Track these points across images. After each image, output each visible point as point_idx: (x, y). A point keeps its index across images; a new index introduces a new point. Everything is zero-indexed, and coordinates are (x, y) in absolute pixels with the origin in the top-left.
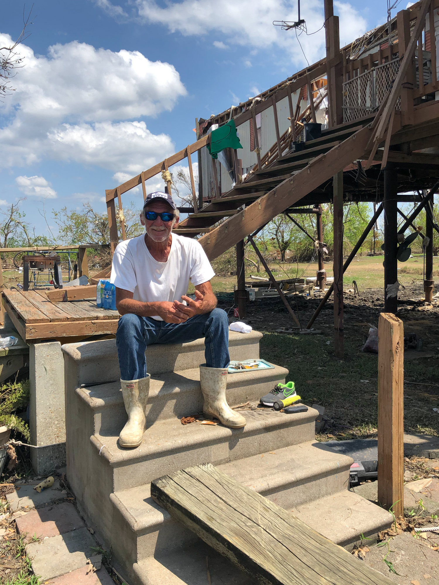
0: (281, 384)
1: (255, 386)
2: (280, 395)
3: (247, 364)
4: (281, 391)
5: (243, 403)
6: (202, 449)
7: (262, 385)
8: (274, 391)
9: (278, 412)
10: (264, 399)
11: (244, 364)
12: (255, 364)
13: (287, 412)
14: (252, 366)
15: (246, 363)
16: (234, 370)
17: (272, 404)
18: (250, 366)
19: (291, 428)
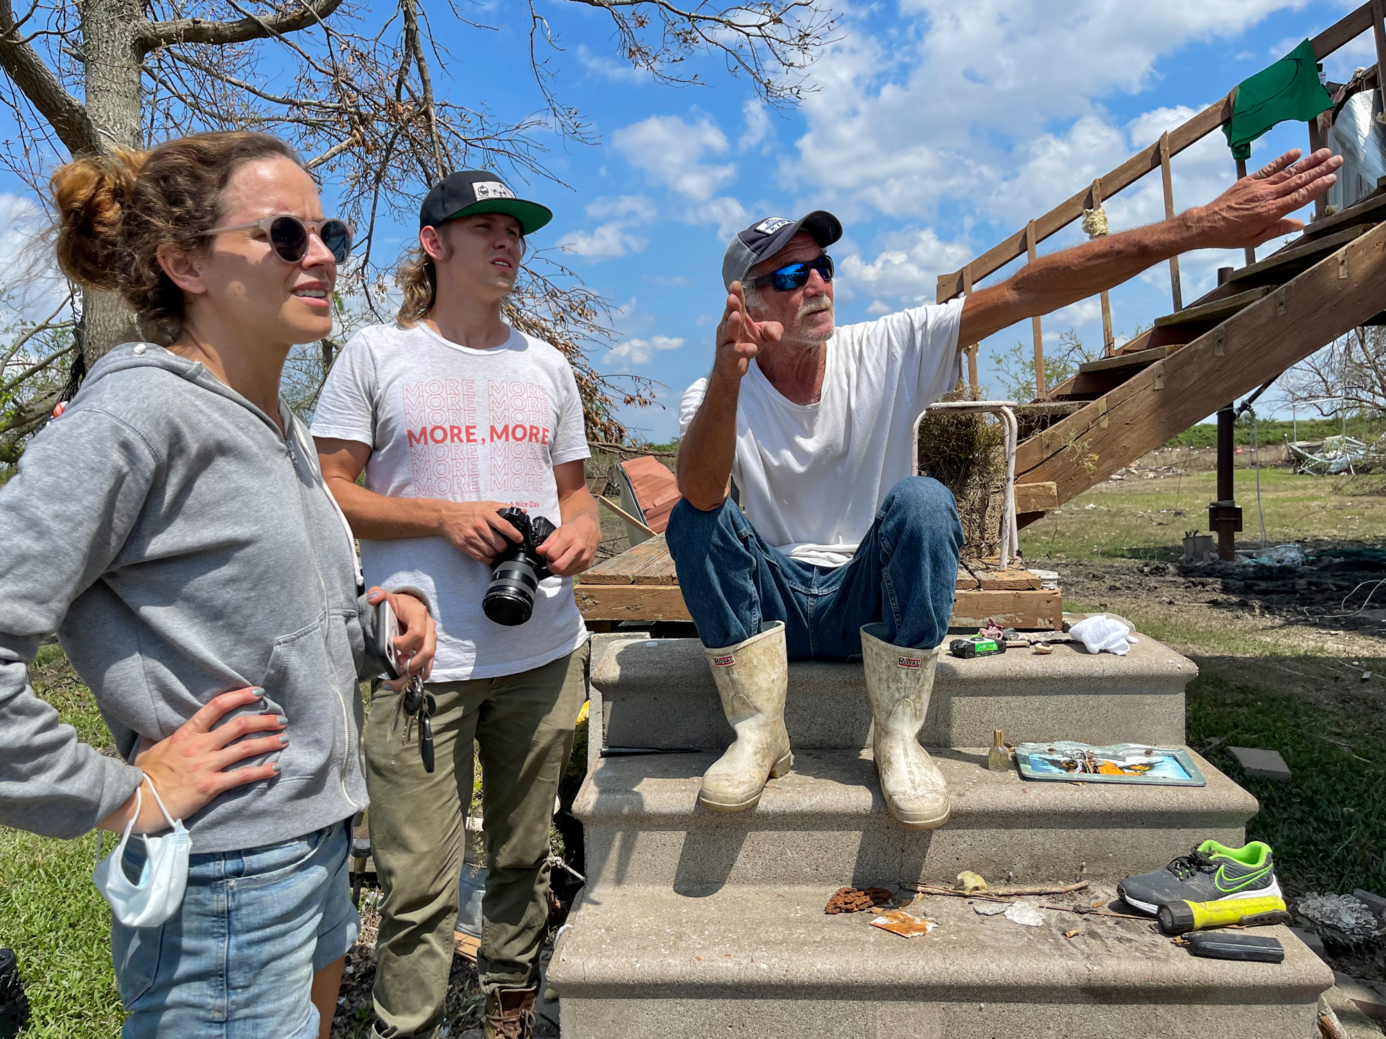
0: (1217, 846)
1: (1115, 833)
2: (1197, 882)
3: (1115, 757)
4: (1207, 868)
5: (1067, 881)
6: (841, 1003)
7: (1144, 834)
8: (1182, 864)
9: (1165, 941)
10: (1133, 886)
11: (1103, 756)
12: (1145, 760)
13: (1196, 950)
14: (1128, 768)
15: (1110, 753)
16: (1056, 772)
17: (1153, 909)
18: (1121, 764)
19: (1206, 1011)
